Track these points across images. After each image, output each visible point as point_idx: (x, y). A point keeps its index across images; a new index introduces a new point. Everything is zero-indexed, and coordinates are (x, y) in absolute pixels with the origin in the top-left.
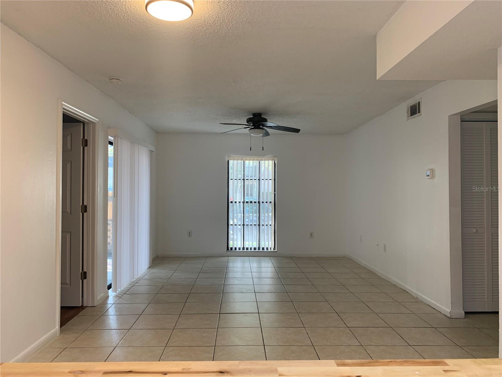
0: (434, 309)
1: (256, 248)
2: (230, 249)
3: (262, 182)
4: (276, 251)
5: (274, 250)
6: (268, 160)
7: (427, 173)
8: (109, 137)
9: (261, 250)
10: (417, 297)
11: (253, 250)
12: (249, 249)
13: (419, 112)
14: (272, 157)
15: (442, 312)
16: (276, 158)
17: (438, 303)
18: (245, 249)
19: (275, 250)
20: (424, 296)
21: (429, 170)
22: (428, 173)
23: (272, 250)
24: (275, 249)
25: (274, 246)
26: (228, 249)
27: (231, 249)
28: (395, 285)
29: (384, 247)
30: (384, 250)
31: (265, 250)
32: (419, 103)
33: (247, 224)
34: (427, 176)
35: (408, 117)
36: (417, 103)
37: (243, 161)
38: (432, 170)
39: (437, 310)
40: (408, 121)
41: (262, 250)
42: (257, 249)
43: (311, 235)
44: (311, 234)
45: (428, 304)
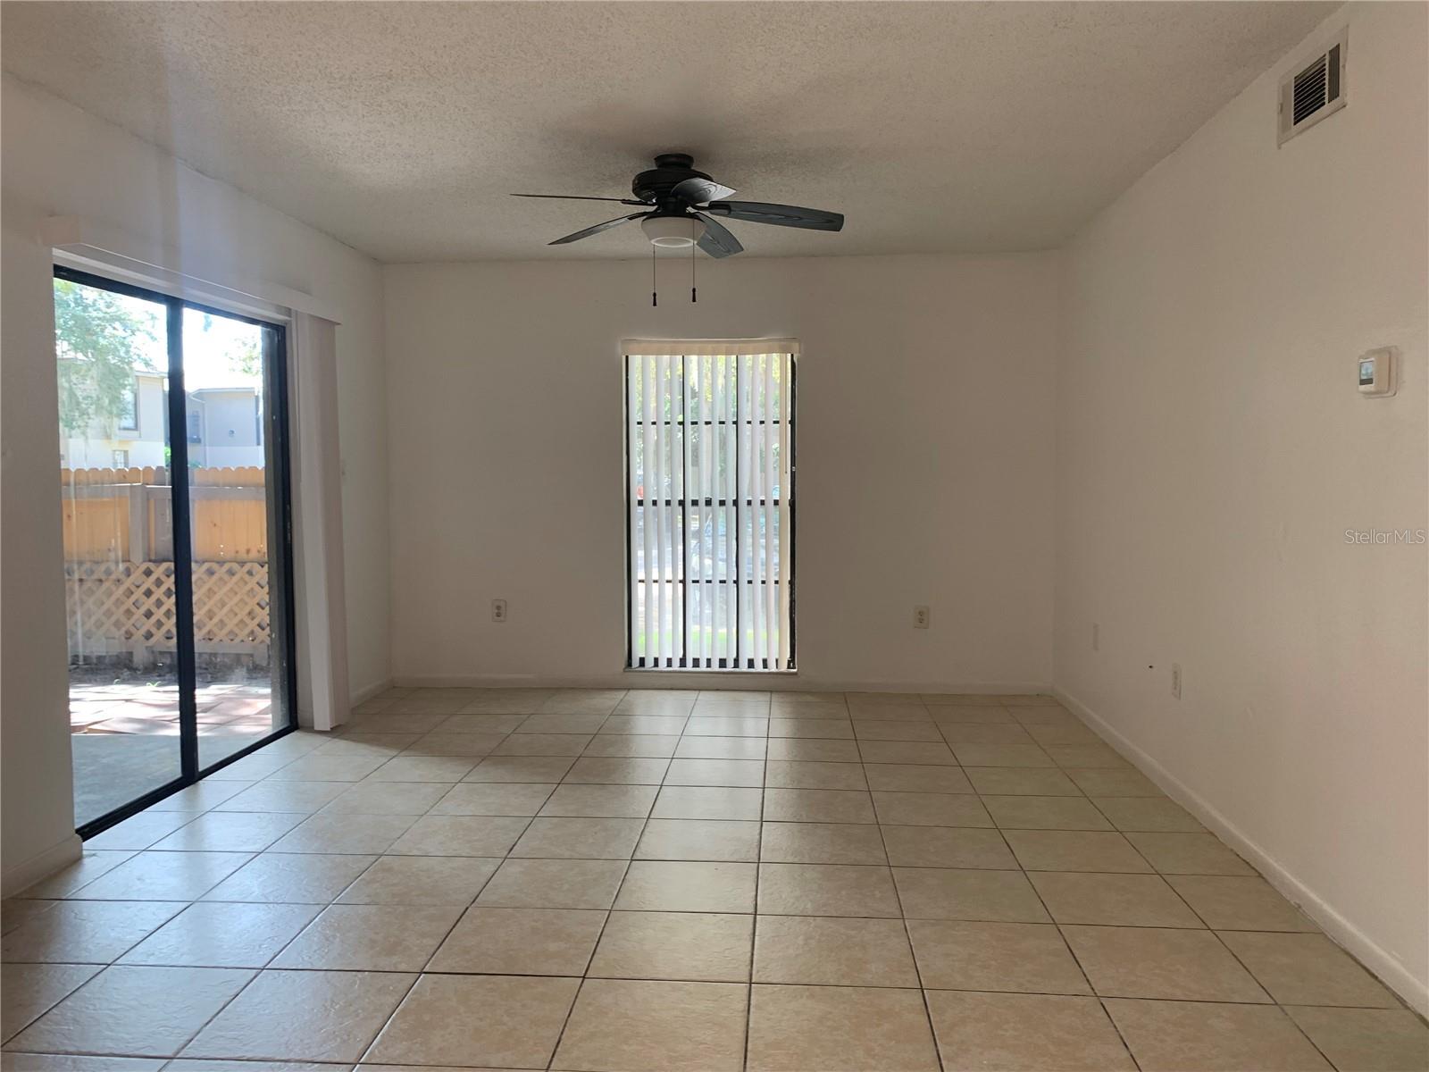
0: (1376, 978)
1: (725, 660)
2: (636, 663)
3: (746, 430)
4: (795, 670)
5: (789, 667)
6: (770, 351)
7: (1365, 365)
8: (54, 249)
9: (744, 667)
10: (1300, 907)
11: (715, 667)
12: (703, 663)
13: (1335, 94)
14: (780, 340)
15: (1410, 1003)
16: (796, 346)
17: (1393, 956)
18: (689, 662)
19: (794, 668)
20: (1327, 907)
21: (1373, 352)
22: (1369, 369)
23: (784, 668)
24: (794, 664)
25: (788, 655)
26: (629, 664)
27: (642, 661)
28: (1212, 834)
29: (1176, 678)
30: (1175, 688)
31: (759, 667)
32: (1335, 53)
33: (709, 579)
34: (1363, 382)
35: (1284, 128)
36: (1327, 58)
37: (681, 357)
38: (1390, 353)
39: (1387, 988)
40: (1283, 146)
41: (749, 667)
42: (730, 663)
43: (922, 617)
44: (921, 613)
45: (1349, 949)
